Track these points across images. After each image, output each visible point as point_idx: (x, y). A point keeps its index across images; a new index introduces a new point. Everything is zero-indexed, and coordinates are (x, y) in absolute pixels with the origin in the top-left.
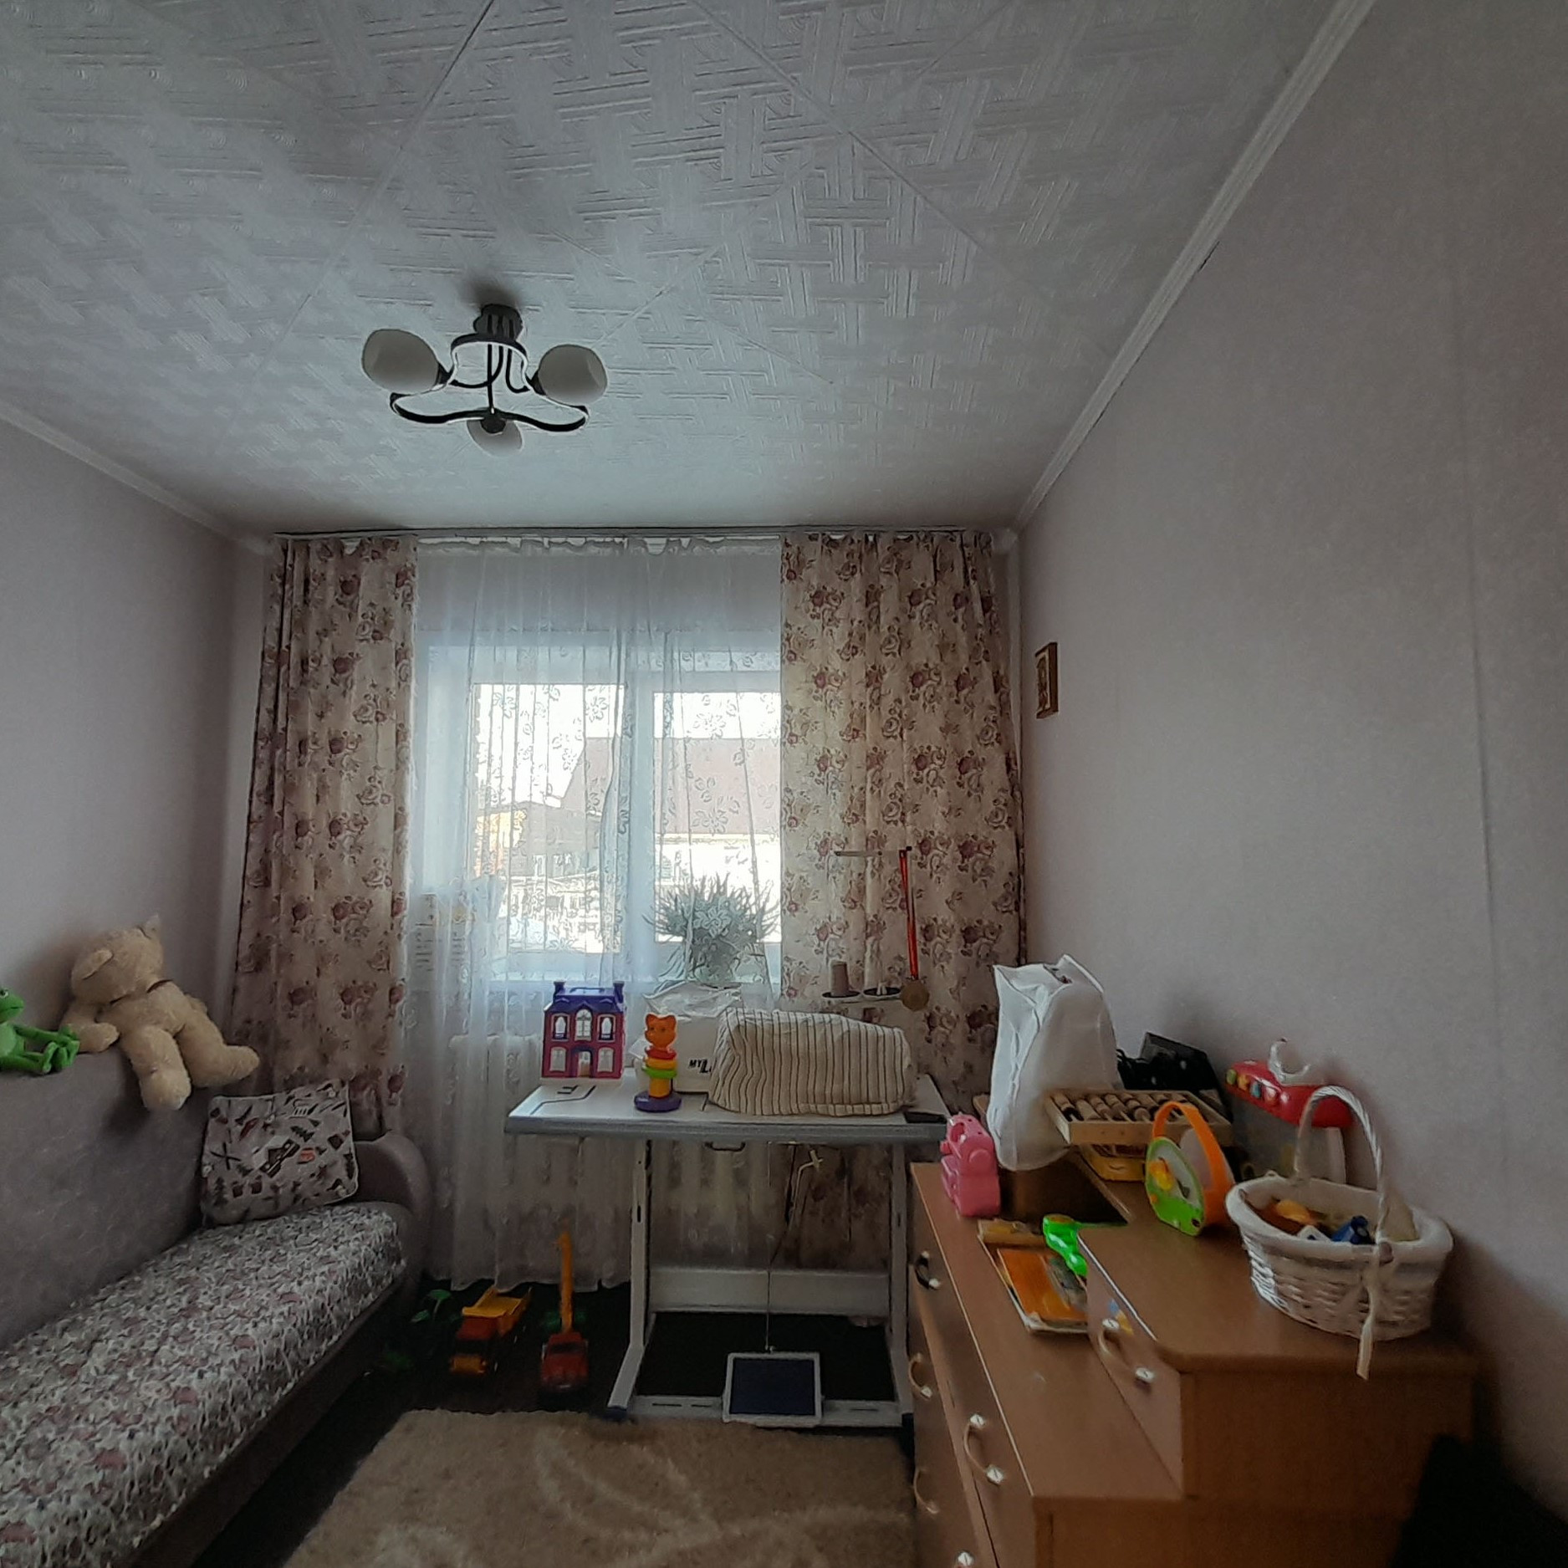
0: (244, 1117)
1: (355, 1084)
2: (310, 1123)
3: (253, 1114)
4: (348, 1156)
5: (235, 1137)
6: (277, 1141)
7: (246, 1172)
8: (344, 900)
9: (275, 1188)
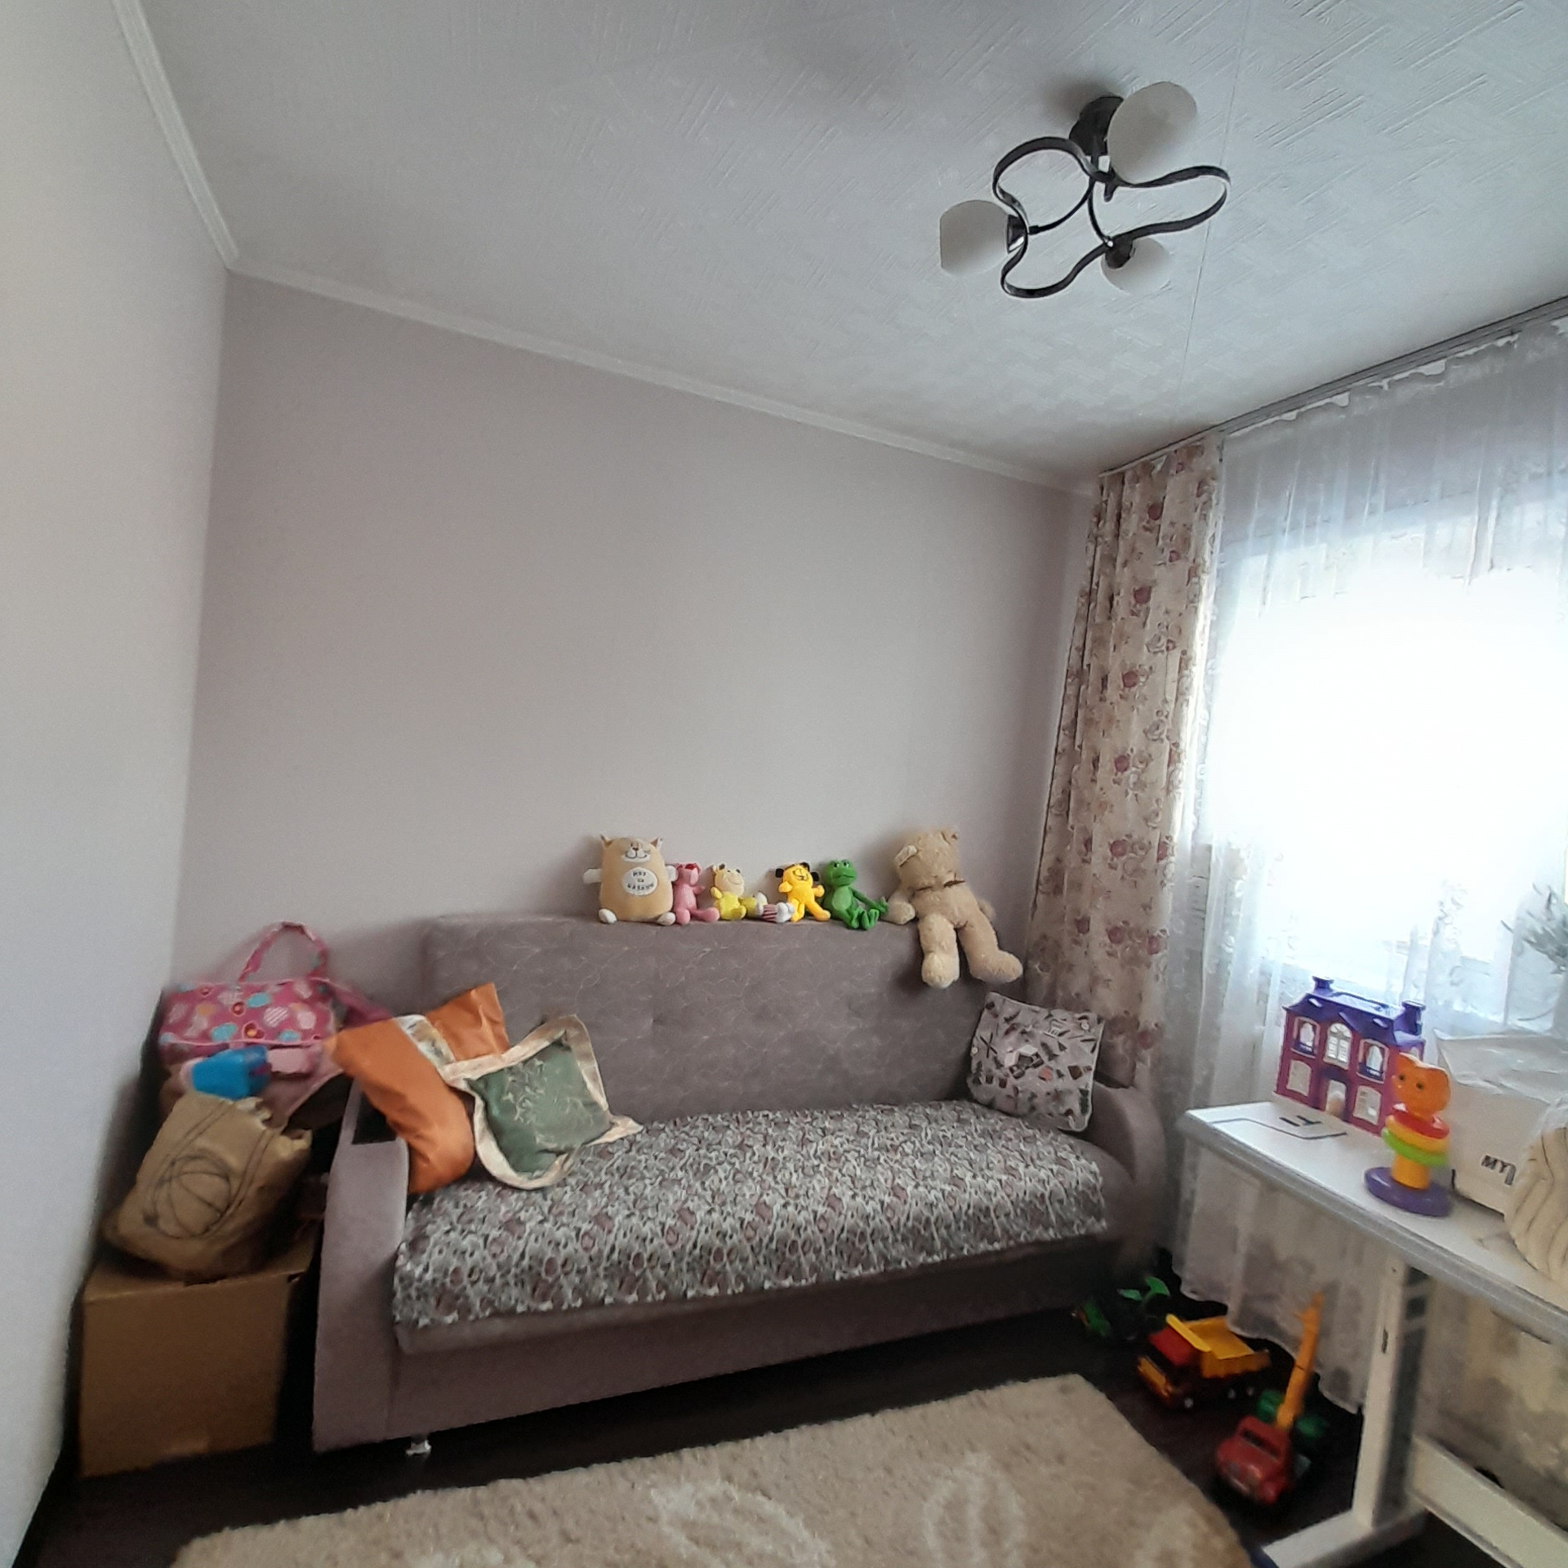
0: (1012, 1018)
1: (1112, 1025)
2: (1057, 1044)
3: (1018, 1019)
4: (1084, 1093)
5: (1001, 1032)
6: (1029, 1050)
7: (999, 1065)
8: (1124, 838)
9: (1016, 1089)
